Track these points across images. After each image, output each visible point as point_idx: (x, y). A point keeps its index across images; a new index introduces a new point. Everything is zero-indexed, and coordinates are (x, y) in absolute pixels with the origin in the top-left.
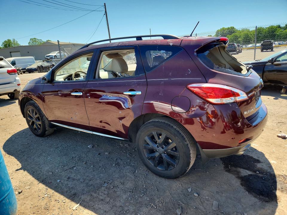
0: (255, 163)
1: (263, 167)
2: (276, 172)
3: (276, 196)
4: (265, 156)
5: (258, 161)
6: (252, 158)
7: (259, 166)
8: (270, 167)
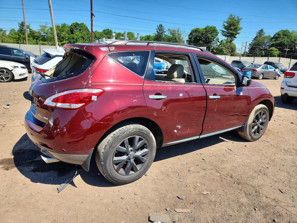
0: (36, 168)
1: (28, 168)
2: (16, 169)
3: (14, 154)
4: (30, 180)
5: (34, 171)
6: (42, 172)
7: (32, 168)
8: (21, 171)
